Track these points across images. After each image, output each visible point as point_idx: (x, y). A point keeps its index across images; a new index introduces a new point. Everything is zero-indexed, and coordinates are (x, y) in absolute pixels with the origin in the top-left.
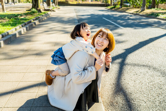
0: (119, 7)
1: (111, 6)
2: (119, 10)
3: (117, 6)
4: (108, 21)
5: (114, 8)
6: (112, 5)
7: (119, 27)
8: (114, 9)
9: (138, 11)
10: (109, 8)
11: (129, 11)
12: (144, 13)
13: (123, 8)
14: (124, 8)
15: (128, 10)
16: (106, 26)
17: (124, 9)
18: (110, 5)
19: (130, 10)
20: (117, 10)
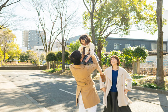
0: (61, 71)
1: (48, 69)
3: (57, 69)
5: (54, 71)
8: (54, 73)
17: (68, 72)
20: (60, 74)
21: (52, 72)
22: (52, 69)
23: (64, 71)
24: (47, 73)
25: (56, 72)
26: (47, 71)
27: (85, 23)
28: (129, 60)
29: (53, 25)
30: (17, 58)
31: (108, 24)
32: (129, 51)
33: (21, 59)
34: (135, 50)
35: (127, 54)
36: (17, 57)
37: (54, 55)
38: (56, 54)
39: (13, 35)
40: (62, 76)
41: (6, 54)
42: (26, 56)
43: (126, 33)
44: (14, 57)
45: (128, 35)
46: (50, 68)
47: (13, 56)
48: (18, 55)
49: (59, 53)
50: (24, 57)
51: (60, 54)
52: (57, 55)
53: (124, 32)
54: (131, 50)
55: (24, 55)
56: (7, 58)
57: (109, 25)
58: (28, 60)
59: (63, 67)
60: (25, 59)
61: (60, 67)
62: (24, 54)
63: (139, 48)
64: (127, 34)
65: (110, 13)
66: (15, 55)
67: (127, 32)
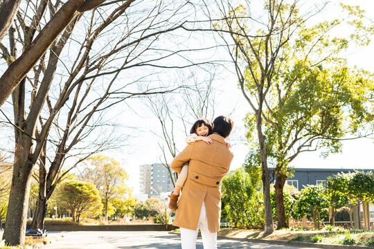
9: (257, 234)
15: (231, 234)
19: (233, 233)
27: (249, 136)
28: (340, 201)
30: (130, 214)
31: (298, 132)
32: (340, 183)
33: (137, 215)
34: (352, 178)
35: (335, 189)
36: (128, 211)
39: (121, 170)
41: (110, 205)
42: (145, 210)
43: (333, 148)
44: (125, 211)
45: (340, 153)
47: (122, 209)
48: (130, 208)
50: (141, 211)
53: (331, 147)
54: (343, 180)
55: (142, 208)
56: (111, 212)
57: (298, 137)
58: (148, 218)
60: (143, 215)
62: (142, 206)
63: (361, 175)
64: (337, 151)
65: (298, 109)
66: (126, 208)
67: (337, 148)
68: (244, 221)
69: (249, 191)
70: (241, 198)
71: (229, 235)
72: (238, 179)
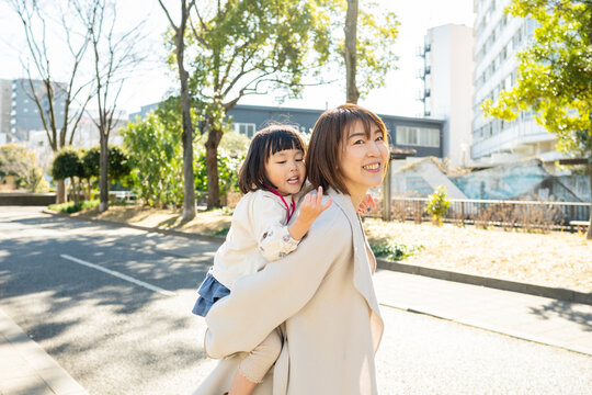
0: (97, 207)
1: (62, 202)
2: (100, 217)
3: (86, 202)
4: (94, 269)
5: (76, 209)
6: (66, 198)
7: (151, 292)
8: (76, 214)
9: (174, 220)
10: (55, 212)
11: (141, 220)
12: (195, 226)
13: (110, 208)
14: (115, 208)
15: (136, 218)
16: (100, 290)
17: (118, 212)
18: (57, 201)
19: (141, 216)
20: (94, 218)
21: (70, 211)
22: (72, 204)
23: (106, 209)
24: (55, 216)
25: (84, 211)
26: (57, 208)
29: (77, 64)
31: (244, 63)
37: (77, 159)
38: (81, 156)
40: (97, 223)
43: (291, 92)
46: (68, 200)
49: (91, 153)
51: (93, 157)
52: (86, 159)
58: (5, 178)
59: (104, 198)
61: (96, 197)
68: (159, 196)
69: (169, 150)
70: (155, 161)
71: (131, 221)
72: (151, 131)
